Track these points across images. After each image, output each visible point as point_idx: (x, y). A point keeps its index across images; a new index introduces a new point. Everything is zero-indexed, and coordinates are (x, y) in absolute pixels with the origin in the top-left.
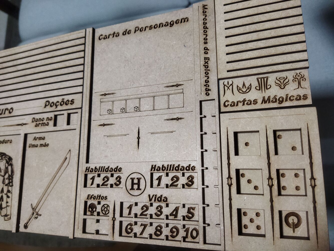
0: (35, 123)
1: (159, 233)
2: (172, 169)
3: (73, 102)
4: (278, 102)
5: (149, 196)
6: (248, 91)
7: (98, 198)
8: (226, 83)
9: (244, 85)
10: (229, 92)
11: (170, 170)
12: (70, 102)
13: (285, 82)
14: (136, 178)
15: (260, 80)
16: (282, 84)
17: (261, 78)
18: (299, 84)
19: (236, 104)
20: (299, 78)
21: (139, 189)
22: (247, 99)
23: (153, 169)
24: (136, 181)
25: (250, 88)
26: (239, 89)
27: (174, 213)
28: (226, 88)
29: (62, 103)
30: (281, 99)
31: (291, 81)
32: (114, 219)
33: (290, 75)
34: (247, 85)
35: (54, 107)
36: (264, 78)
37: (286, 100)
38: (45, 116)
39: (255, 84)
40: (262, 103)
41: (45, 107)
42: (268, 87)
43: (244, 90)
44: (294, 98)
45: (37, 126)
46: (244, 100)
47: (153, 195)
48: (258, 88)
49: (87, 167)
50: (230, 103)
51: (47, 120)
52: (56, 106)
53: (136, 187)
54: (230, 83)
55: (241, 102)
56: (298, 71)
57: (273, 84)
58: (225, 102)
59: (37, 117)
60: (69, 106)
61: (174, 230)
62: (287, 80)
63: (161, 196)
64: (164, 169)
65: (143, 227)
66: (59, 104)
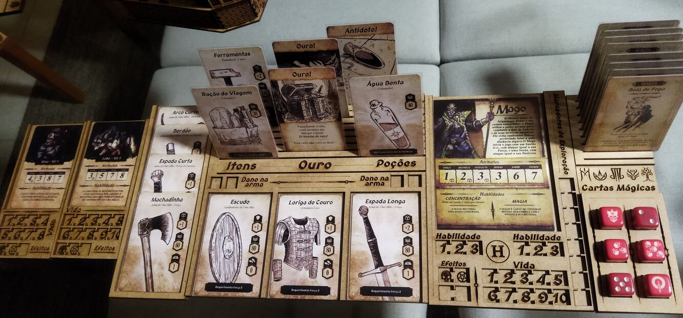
0: (365, 182)
1: (527, 299)
2: (536, 238)
3: (415, 164)
4: (631, 190)
5: (514, 263)
6: (603, 178)
7: (455, 264)
8: (582, 169)
9: (600, 172)
10: (586, 178)
11: (534, 239)
12: (410, 164)
13: (635, 174)
14: (497, 246)
15: (613, 170)
16: (633, 176)
17: (615, 169)
18: (648, 177)
19: (594, 189)
20: (647, 172)
21: (502, 256)
22: (604, 186)
23: (516, 238)
24: (498, 249)
25: (605, 176)
26: (595, 177)
27: (541, 280)
28: (583, 174)
29: (400, 164)
30: (633, 188)
31: (640, 174)
32: (476, 285)
33: (639, 169)
34: (603, 173)
35: (390, 167)
36: (617, 169)
37: (638, 190)
38: (379, 175)
39: (610, 173)
40: (618, 190)
41: (378, 166)
42: (622, 177)
43: (600, 177)
44: (645, 188)
45: (367, 185)
46: (602, 186)
47: (519, 263)
48: (613, 177)
49: (438, 234)
50: (588, 187)
51: (381, 180)
52: (393, 167)
53: (498, 254)
54: (587, 170)
55: (598, 187)
56: (646, 167)
57: (626, 176)
58: (583, 187)
59: (366, 175)
60: (410, 168)
61: (542, 295)
62: (637, 173)
63: (528, 263)
64: (528, 238)
65: (508, 294)
66: (396, 164)
